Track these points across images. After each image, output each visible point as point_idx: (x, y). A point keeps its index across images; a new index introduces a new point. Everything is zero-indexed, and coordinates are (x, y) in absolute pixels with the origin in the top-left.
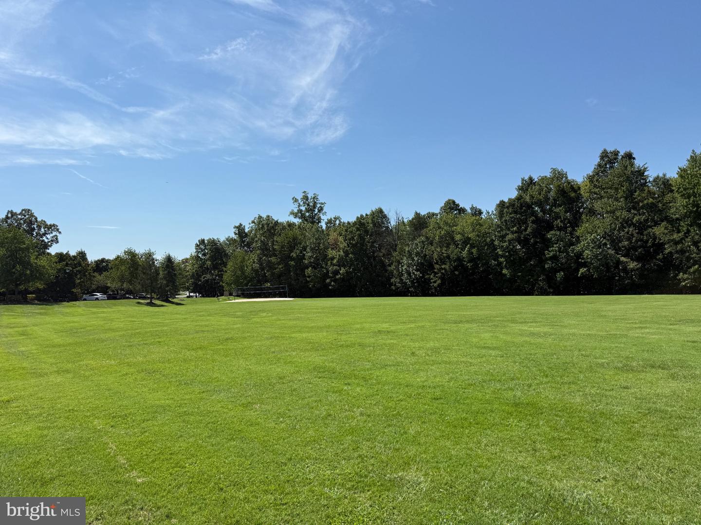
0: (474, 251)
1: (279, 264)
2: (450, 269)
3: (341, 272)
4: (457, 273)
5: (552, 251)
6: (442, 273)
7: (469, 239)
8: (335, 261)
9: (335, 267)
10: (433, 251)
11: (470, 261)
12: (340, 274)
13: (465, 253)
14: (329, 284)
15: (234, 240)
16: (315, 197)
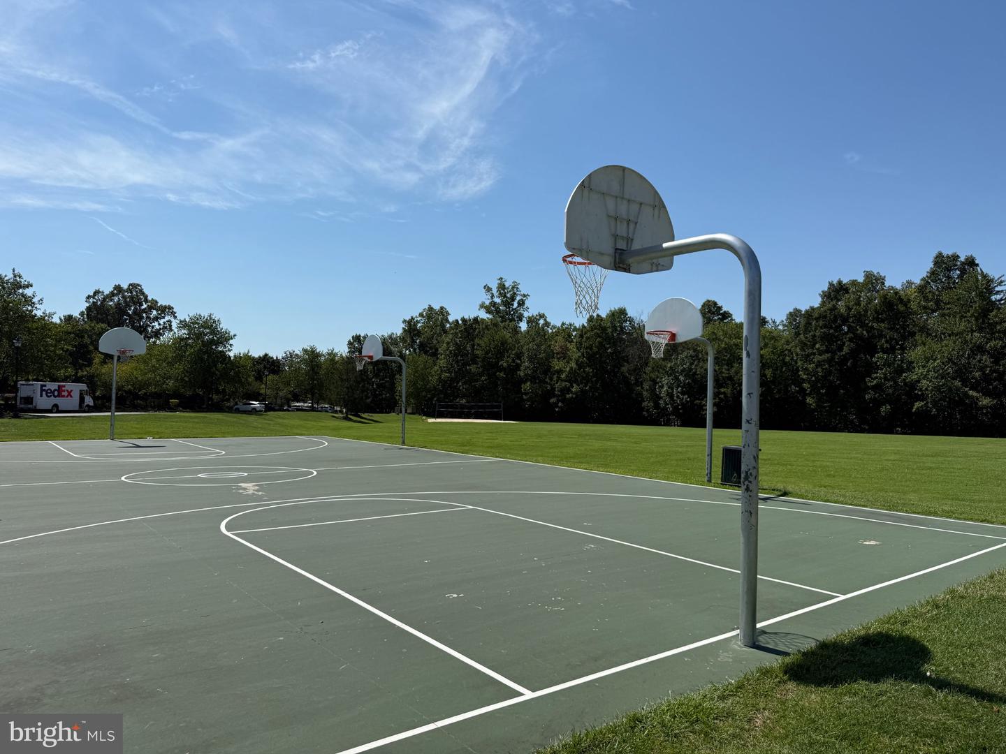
1: (481, 374)
3: (573, 390)
5: (876, 378)
8: (563, 376)
9: (564, 384)
12: (572, 392)
14: (556, 405)
15: (403, 339)
16: (515, 287)
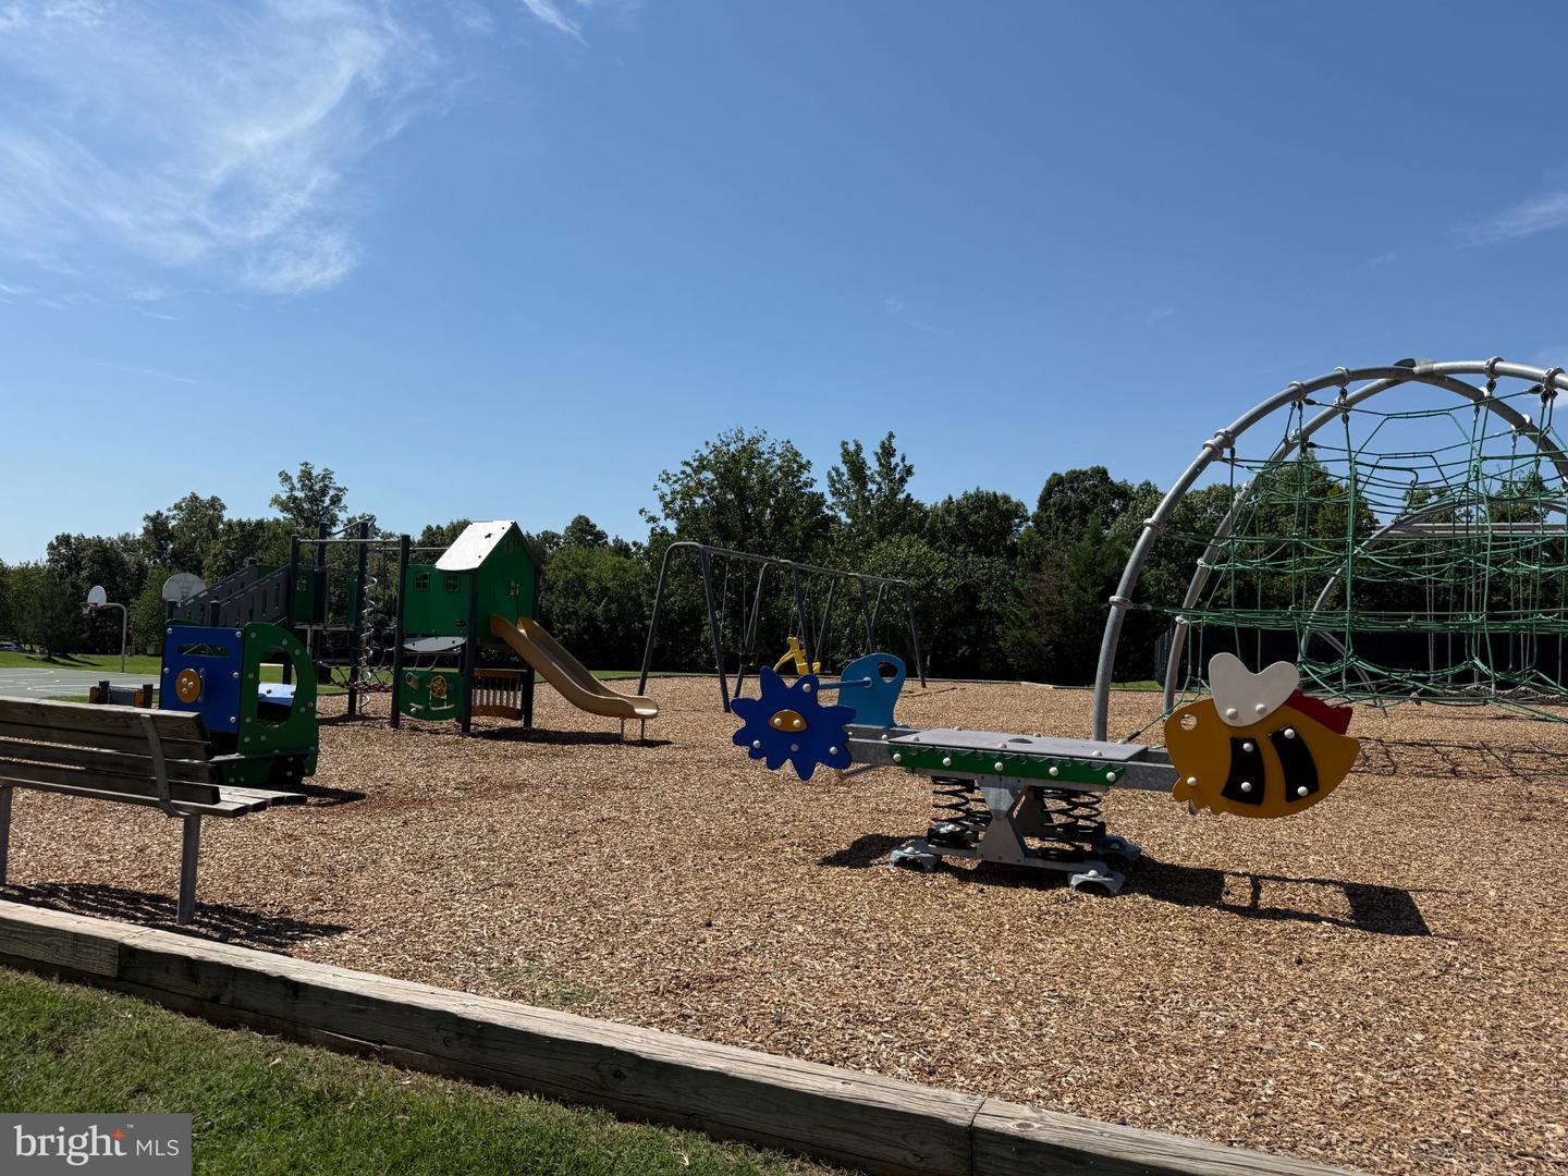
0: (613, 607)
2: (577, 630)
4: (585, 637)
6: (564, 636)
7: (608, 589)
10: (552, 603)
11: (605, 621)
13: (600, 609)
15: (143, 544)
16: (327, 476)
